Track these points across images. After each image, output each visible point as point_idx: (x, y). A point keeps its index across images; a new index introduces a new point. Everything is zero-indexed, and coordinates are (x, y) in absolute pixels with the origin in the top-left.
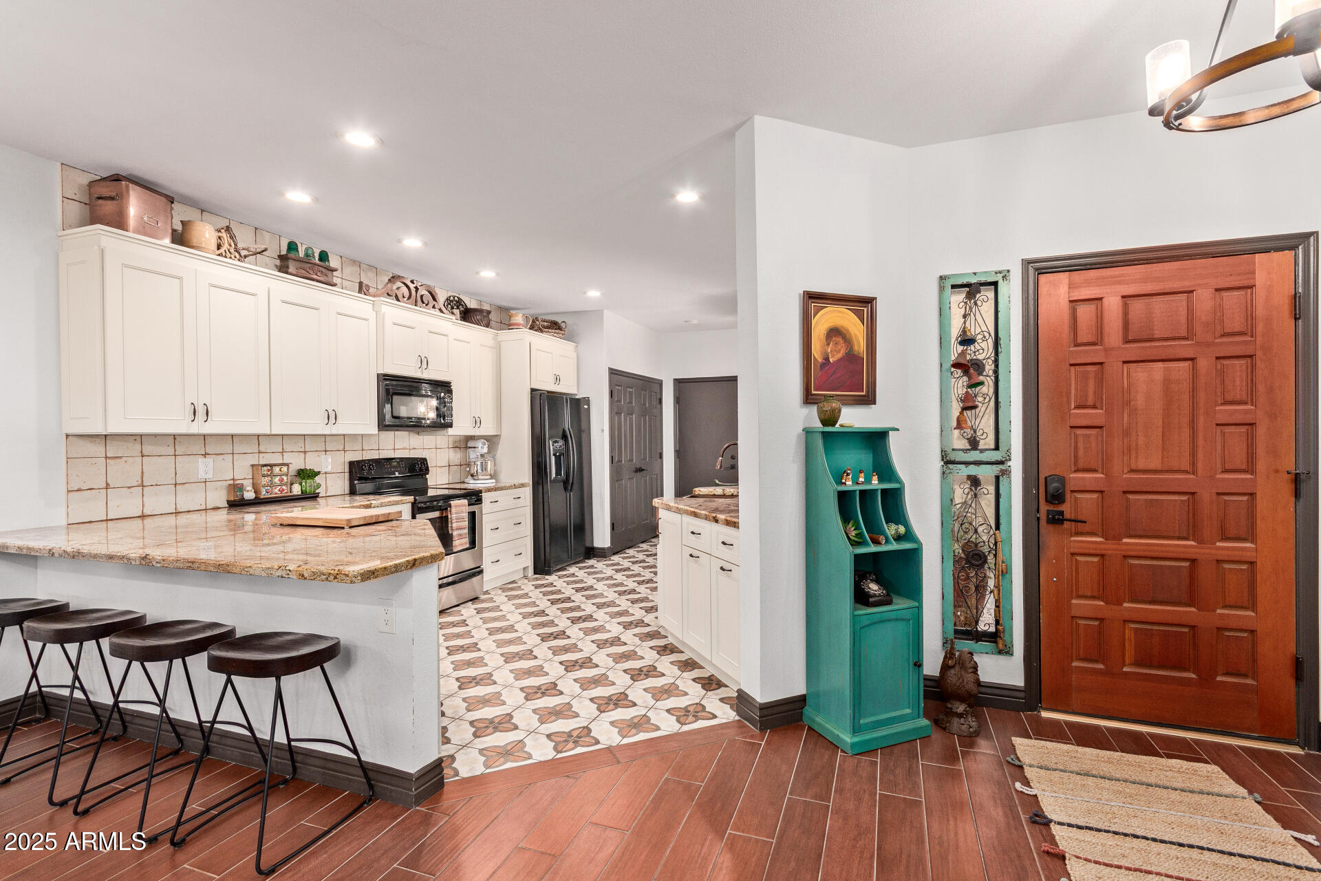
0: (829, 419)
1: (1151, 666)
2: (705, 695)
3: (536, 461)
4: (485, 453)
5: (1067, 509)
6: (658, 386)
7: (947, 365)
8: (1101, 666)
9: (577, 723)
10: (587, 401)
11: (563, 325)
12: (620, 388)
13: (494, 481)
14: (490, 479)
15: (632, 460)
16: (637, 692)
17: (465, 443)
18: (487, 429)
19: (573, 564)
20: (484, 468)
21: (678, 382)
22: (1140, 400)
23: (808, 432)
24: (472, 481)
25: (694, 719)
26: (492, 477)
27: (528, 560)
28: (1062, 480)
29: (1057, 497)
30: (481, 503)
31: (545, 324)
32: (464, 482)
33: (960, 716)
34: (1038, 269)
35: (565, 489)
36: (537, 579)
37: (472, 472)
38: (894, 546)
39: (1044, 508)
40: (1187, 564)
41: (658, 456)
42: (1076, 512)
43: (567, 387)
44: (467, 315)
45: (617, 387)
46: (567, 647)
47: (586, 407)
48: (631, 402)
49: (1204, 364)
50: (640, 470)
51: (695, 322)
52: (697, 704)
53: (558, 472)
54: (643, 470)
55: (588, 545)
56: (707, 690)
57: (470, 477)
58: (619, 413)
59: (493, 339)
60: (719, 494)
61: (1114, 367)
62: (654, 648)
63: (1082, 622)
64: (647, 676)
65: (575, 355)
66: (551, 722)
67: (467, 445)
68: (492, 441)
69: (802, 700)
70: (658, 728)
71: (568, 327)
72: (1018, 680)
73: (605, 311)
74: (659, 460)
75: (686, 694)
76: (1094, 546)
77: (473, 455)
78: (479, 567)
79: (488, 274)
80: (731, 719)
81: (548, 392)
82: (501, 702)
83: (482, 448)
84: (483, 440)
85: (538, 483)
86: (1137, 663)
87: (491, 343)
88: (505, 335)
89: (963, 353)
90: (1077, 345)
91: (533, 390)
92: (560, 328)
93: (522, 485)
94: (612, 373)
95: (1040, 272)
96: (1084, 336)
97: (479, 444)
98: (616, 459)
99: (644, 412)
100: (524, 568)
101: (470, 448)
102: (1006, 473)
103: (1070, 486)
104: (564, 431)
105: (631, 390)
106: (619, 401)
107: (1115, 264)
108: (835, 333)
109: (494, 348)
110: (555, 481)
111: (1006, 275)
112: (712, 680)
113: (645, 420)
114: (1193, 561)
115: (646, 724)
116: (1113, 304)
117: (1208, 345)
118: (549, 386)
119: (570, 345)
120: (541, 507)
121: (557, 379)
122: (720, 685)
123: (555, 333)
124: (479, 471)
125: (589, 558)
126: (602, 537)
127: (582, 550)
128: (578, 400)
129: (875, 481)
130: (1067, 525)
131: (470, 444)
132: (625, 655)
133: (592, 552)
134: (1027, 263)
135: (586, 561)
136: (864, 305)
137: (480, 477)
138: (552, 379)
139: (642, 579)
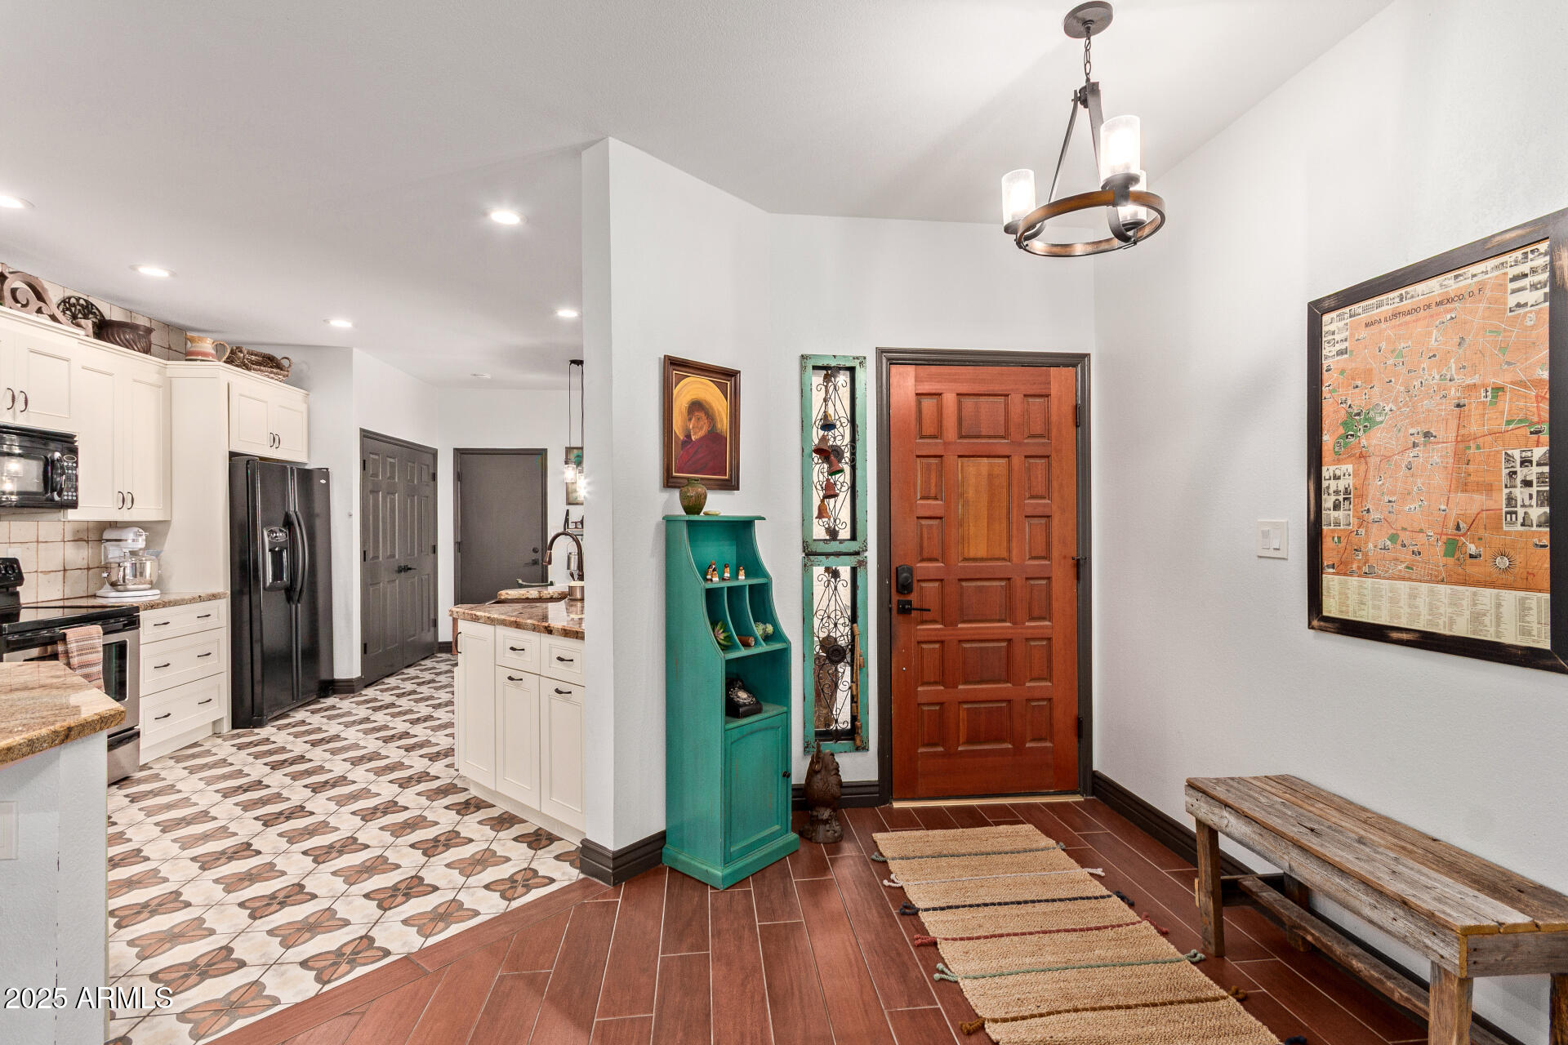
0: (693, 506)
1: (980, 742)
2: (534, 855)
3: (237, 558)
4: (141, 549)
5: (913, 597)
6: (431, 456)
7: (807, 451)
8: (941, 749)
9: (347, 934)
10: (325, 473)
11: (285, 363)
12: (377, 457)
13: (158, 592)
14: (151, 589)
15: (394, 556)
16: (436, 871)
17: (100, 533)
18: (146, 510)
19: (299, 707)
20: (138, 572)
21: (460, 453)
22: (971, 494)
23: (669, 520)
24: (114, 594)
25: (525, 890)
26: (153, 585)
27: (222, 709)
28: (910, 570)
29: (905, 587)
30: (138, 628)
31: (254, 358)
32: (95, 596)
33: (826, 822)
34: (891, 358)
35: (289, 599)
36: (239, 736)
37: (114, 579)
38: (764, 648)
39: (895, 598)
40: (1004, 644)
41: (431, 550)
42: (921, 600)
43: (292, 451)
44: (104, 330)
45: (372, 456)
46: (311, 828)
47: (323, 481)
48: (392, 477)
49: (1016, 461)
50: (406, 569)
51: (488, 376)
52: (525, 869)
53: (277, 575)
54: (410, 569)
55: (324, 676)
56: (536, 850)
57: (107, 586)
58: (375, 492)
59: (159, 373)
60: (533, 597)
61: (951, 459)
62: (451, 807)
63: (926, 708)
64: (447, 847)
65: (303, 408)
66: (304, 943)
67: (102, 535)
68: (154, 530)
69: (661, 837)
70: (476, 913)
71: (293, 367)
72: (872, 775)
73: (355, 350)
74: (432, 555)
75: (508, 860)
76: (934, 633)
77: (113, 553)
78: (132, 729)
79: (153, 272)
80: (574, 879)
81: (262, 459)
82: (206, 933)
83: (135, 541)
84: (136, 529)
85: (241, 593)
86: (969, 741)
87: (154, 378)
88: (179, 368)
89: (824, 439)
90: (922, 437)
91: (232, 455)
92: (279, 366)
93: (214, 597)
94: (364, 436)
95: (892, 362)
96: (928, 429)
97: (129, 535)
98: (370, 555)
99: (412, 492)
100: (214, 723)
101: (108, 540)
102: (863, 563)
103: (918, 576)
104: (287, 516)
105: (392, 460)
106: (375, 475)
107: (952, 363)
108: (697, 407)
109: (160, 387)
110: (272, 588)
111: (862, 361)
112: (541, 835)
113: (412, 502)
114: (1009, 641)
115: (457, 911)
116: (950, 399)
117: (1020, 444)
118: (260, 448)
119: (295, 394)
120: (247, 628)
121: (275, 440)
122: (552, 839)
123: (271, 372)
124: (129, 577)
125: (326, 696)
126: (347, 662)
127: (313, 686)
128: (309, 472)
129: (742, 577)
130: (914, 614)
131: (107, 535)
132: (408, 824)
133: (331, 687)
134: (881, 352)
135: (322, 700)
136: (727, 377)
137: (130, 587)
138: (267, 441)
139: (415, 716)
